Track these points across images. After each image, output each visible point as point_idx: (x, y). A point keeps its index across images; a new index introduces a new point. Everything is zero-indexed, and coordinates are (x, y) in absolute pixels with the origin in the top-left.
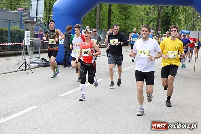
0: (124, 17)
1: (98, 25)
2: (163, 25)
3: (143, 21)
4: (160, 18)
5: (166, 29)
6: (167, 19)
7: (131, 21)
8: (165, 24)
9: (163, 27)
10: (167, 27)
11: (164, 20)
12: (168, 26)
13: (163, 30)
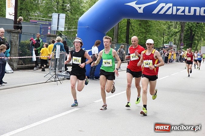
0: (144, 30)
1: (116, 39)
2: (187, 39)
3: (164, 35)
4: (183, 31)
5: (190, 44)
6: (191, 33)
7: (151, 35)
8: (189, 38)
9: (186, 41)
10: (190, 42)
11: (187, 35)
12: (192, 41)
13: (186, 45)
